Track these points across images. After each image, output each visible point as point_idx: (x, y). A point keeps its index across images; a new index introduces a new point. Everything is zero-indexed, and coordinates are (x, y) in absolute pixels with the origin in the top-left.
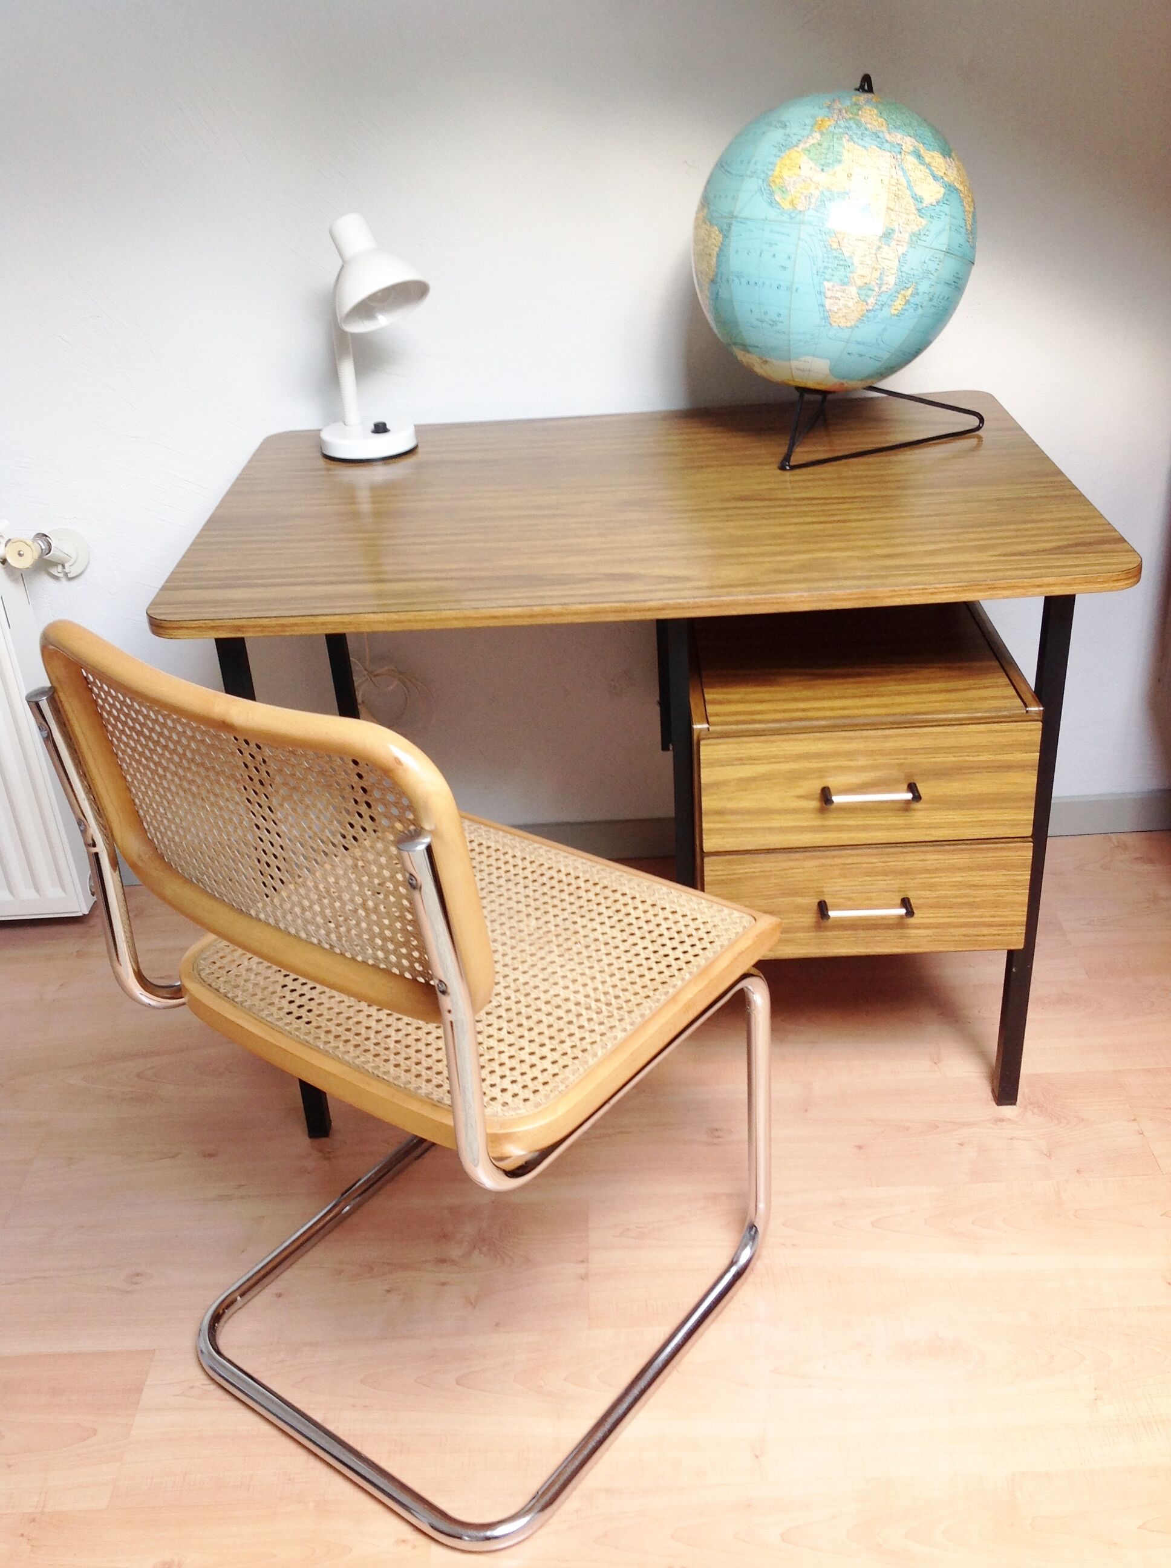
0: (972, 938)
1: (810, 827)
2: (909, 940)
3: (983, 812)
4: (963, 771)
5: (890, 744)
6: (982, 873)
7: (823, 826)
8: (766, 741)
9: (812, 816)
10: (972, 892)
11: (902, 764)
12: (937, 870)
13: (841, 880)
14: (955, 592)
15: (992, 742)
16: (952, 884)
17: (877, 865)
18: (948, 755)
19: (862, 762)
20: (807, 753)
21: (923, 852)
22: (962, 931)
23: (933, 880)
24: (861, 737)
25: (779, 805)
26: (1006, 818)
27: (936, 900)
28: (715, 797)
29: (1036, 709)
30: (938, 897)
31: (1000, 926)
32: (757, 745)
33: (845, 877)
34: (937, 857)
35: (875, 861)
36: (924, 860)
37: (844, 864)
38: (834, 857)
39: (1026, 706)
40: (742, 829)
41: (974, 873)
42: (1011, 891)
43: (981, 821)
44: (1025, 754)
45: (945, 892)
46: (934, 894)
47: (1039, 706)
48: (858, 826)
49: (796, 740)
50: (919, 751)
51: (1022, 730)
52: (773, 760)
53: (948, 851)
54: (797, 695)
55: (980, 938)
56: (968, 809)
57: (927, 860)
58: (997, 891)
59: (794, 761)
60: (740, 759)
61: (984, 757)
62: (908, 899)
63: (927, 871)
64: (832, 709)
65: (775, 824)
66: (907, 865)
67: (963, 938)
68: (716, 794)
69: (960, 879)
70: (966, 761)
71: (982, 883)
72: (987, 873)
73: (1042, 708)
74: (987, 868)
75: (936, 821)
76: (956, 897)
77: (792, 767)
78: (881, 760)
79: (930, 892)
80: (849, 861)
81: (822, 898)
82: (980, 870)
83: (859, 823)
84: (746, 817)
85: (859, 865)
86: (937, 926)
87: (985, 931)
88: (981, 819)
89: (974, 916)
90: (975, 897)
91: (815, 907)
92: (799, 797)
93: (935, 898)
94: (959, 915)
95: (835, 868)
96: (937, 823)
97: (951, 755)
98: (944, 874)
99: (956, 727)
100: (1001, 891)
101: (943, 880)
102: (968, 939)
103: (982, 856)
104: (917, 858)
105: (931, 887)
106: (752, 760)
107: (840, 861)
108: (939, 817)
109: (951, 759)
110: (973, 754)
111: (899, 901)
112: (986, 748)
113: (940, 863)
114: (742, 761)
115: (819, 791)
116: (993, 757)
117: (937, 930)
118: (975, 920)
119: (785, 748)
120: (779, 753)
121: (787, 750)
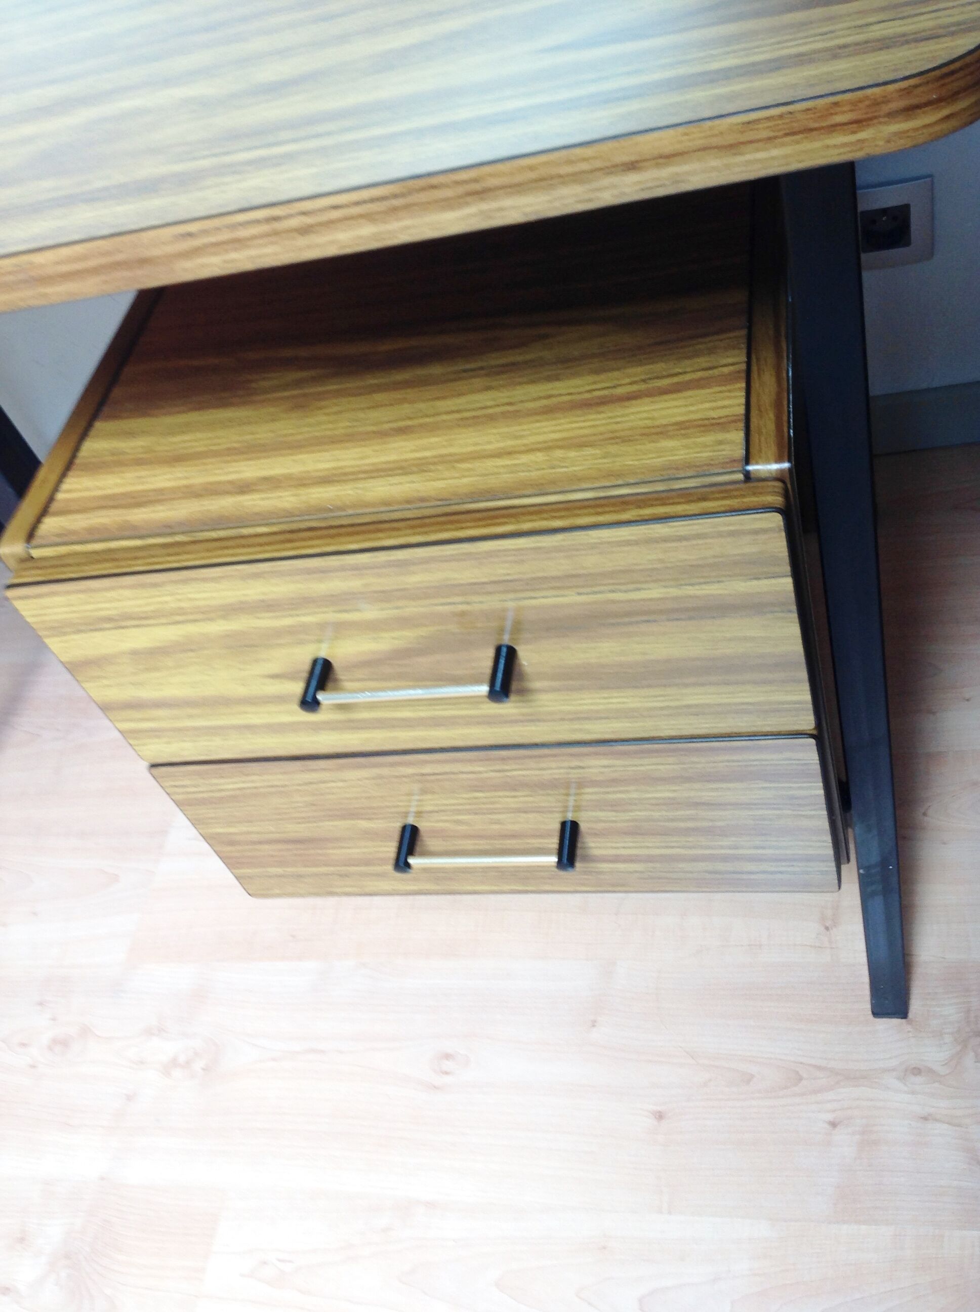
0: (727, 876)
3: (684, 691)
5: (416, 579)
6: (713, 786)
8: (143, 586)
10: (703, 813)
12: (615, 781)
14: (369, 217)
15: (661, 561)
16: (656, 801)
17: (486, 775)
18: (563, 593)
19: (370, 613)
20: (241, 602)
22: (705, 866)
24: (343, 569)
25: (242, 691)
26: (747, 700)
28: (105, 682)
29: (775, 467)
30: (634, 820)
31: (780, 860)
32: (127, 593)
33: (434, 793)
35: (481, 769)
37: (423, 775)
39: (747, 460)
40: (196, 729)
41: (696, 786)
42: (789, 812)
43: (688, 706)
44: (755, 583)
45: (645, 813)
46: (624, 816)
47: (779, 460)
49: (205, 580)
51: (732, 534)
52: (178, 618)
54: (263, 433)
55: (744, 877)
56: (649, 686)
59: (224, 617)
60: (109, 619)
61: (654, 592)
62: (575, 825)
64: (302, 482)
65: (255, 720)
67: (709, 876)
68: (105, 678)
69: (668, 794)
70: (613, 602)
72: (724, 786)
73: (786, 465)
74: (723, 778)
75: (585, 707)
76: (672, 820)
77: (226, 628)
78: (412, 609)
79: (614, 813)
82: (708, 781)
84: (190, 711)
88: (684, 703)
89: (721, 847)
90: (712, 820)
91: (395, 832)
93: (629, 821)
94: (688, 844)
95: (404, 780)
98: (632, 788)
99: (559, 537)
100: (766, 812)
101: (633, 796)
102: (719, 877)
103: (704, 760)
104: (566, 764)
105: (614, 806)
106: (140, 619)
108: (590, 701)
109: (571, 598)
110: (623, 587)
111: (557, 826)
112: (652, 575)
113: (616, 771)
114: (120, 621)
116: (674, 592)
118: (723, 851)
119: (190, 596)
120: (183, 605)
121: (196, 599)
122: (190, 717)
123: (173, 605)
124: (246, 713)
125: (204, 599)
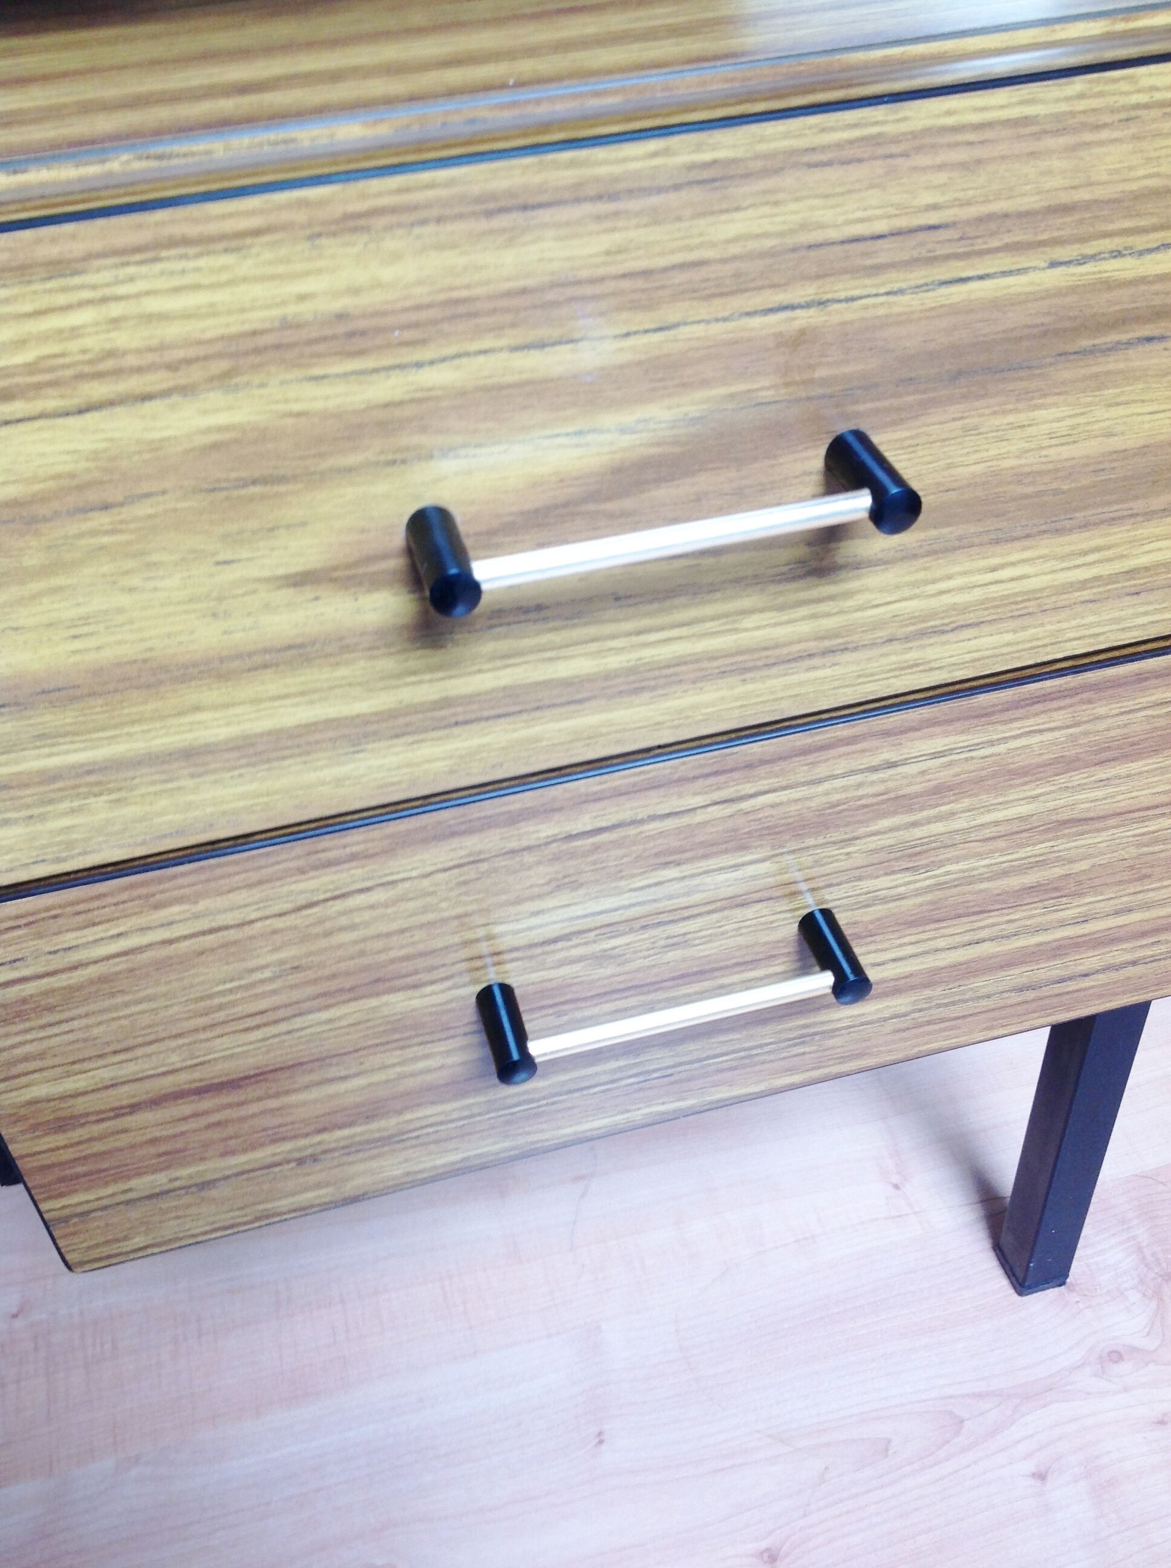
0: (1046, 991)
1: (391, 715)
2: (830, 1043)
4: (1085, 343)
6: (1102, 773)
7: (446, 703)
9: (388, 664)
10: (1064, 846)
11: (800, 339)
12: (939, 792)
13: (564, 898)
16: (987, 833)
17: (700, 817)
18: (1023, 261)
19: (595, 348)
20: (286, 324)
21: (886, 733)
22: (1017, 975)
23: (918, 832)
24: (576, 195)
25: (206, 636)
27: (929, 897)
30: (940, 886)
31: (1144, 934)
33: (575, 885)
34: (939, 743)
36: (892, 765)
38: (515, 819)
40: (49, 777)
41: (1077, 778)
43: (1131, 573)
45: (962, 866)
46: (924, 880)
48: (608, 676)
49: (206, 243)
50: (886, 251)
52: (98, 390)
53: (984, 714)
55: (1071, 986)
56: (1085, 526)
57: (904, 762)
58: (1153, 826)
59: (224, 380)
63: (901, 803)
66: (819, 796)
67: (1015, 998)
69: (1024, 809)
71: (1104, 808)
72: (1121, 769)
75: (947, 599)
76: (1005, 873)
77: (223, 419)
78: (697, 329)
79: (908, 877)
80: (585, 821)
81: (492, 976)
83: (613, 662)
84: (49, 719)
85: (632, 831)
86: (931, 979)
87: (1091, 960)
89: (1062, 924)
90: (1071, 861)
91: (470, 1013)
92: (302, 580)
93: (929, 889)
94: (1011, 928)
95: (528, 858)
96: (954, 607)
97: (1037, 259)
98: (966, 803)
101: (960, 823)
102: (1031, 995)
103: (1115, 708)
107: (547, 829)
109: (1033, 278)
110: (1140, 242)
113: (950, 764)
115: (399, 538)
117: (927, 993)
119: (153, 305)
120: (122, 339)
121: (163, 317)
122: (43, 738)
123: (93, 343)
124: (197, 708)
125: (186, 315)
